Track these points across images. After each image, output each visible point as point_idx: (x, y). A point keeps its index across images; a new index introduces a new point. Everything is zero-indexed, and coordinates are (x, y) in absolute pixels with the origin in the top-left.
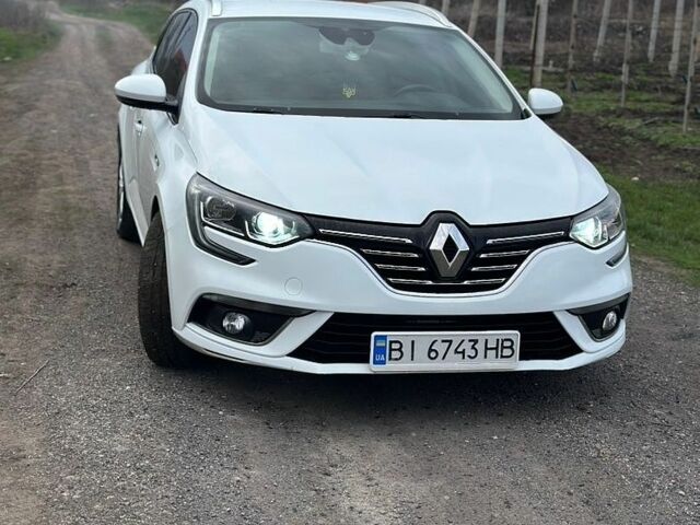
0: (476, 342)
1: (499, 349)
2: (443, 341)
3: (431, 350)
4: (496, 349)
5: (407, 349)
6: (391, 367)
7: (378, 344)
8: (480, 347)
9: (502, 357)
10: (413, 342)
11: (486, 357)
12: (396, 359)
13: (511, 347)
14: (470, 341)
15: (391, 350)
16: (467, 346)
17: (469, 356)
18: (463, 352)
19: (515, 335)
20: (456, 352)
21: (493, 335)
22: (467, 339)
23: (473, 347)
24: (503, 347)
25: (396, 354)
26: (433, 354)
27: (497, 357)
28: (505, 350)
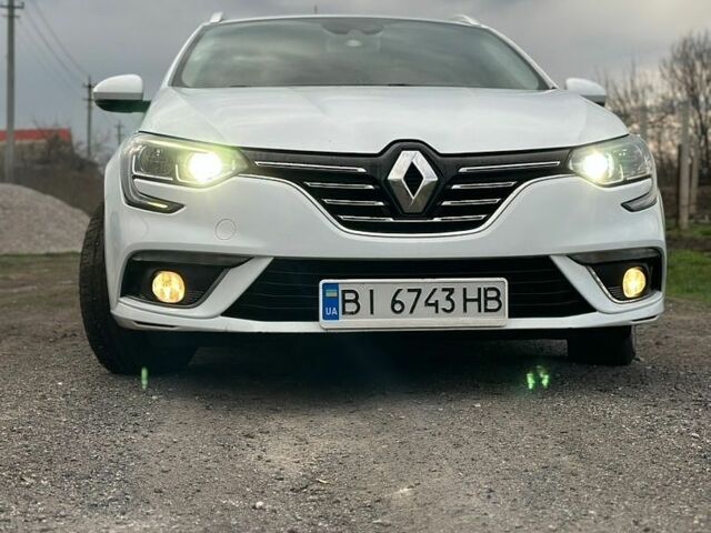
0: (451, 291)
1: (482, 301)
2: (409, 290)
3: (394, 302)
4: (478, 300)
5: (364, 301)
6: (346, 323)
7: (328, 295)
8: (458, 297)
9: (486, 310)
10: (372, 291)
11: (465, 310)
12: (352, 313)
13: (497, 298)
14: (444, 290)
15: (345, 301)
16: (440, 297)
17: (444, 310)
18: (436, 304)
19: (502, 284)
20: (427, 304)
21: (474, 284)
22: (440, 287)
23: (448, 298)
24: (487, 299)
25: (351, 307)
26: (398, 307)
27: (480, 311)
28: (489, 302)
